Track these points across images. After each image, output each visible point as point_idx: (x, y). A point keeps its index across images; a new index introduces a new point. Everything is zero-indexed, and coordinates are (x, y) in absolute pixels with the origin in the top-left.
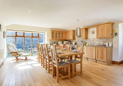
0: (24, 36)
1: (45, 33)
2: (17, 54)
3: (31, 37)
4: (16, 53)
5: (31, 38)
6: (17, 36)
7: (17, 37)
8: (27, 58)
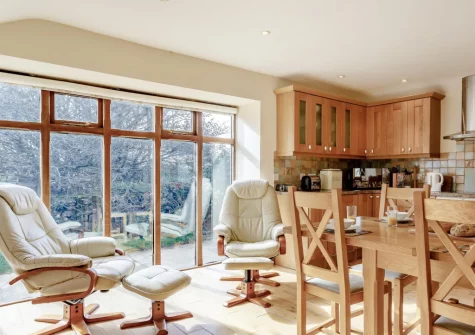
0: (101, 128)
1: (234, 111)
2: (87, 279)
3: (148, 136)
4: (82, 268)
5: (152, 143)
6: (52, 121)
7: (53, 135)
8: (169, 312)
